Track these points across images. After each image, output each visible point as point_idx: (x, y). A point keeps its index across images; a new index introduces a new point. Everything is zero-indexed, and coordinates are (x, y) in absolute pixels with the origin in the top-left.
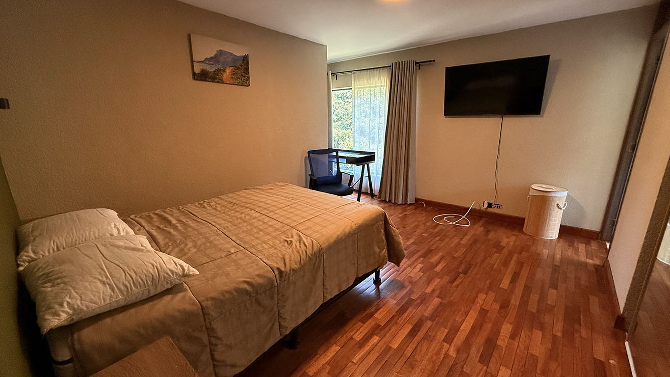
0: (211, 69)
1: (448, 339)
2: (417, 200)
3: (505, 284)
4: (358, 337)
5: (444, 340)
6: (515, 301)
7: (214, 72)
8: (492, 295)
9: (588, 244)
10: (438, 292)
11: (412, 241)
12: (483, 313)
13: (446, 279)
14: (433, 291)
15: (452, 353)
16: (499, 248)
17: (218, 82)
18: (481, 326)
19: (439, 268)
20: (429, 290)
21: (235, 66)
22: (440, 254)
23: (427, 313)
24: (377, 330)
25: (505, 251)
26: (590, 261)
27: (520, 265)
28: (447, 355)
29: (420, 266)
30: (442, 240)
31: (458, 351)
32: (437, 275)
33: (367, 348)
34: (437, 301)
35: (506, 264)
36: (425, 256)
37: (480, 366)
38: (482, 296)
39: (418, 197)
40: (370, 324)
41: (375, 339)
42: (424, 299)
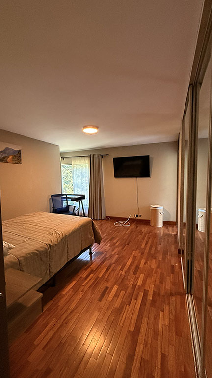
1: (122, 269)
2: (106, 217)
3: (143, 246)
4: (84, 276)
5: (120, 270)
6: (146, 251)
7: (3, 157)
8: (138, 251)
9: (173, 227)
10: (117, 253)
11: (105, 235)
12: (135, 257)
13: (120, 248)
14: (115, 253)
15: (123, 273)
16: (141, 233)
18: (134, 262)
19: (117, 244)
20: (113, 253)
21: (14, 155)
22: (118, 239)
23: (113, 262)
24: (92, 272)
25: (143, 234)
26: (173, 233)
27: (149, 238)
28: (121, 275)
29: (109, 244)
30: (118, 233)
31: (125, 272)
32: (117, 247)
33: (88, 279)
34: (117, 256)
35: (143, 239)
36: (111, 240)
37: (133, 275)
38: (134, 252)
39: (107, 215)
40: (89, 270)
41: (92, 275)
42: (111, 257)
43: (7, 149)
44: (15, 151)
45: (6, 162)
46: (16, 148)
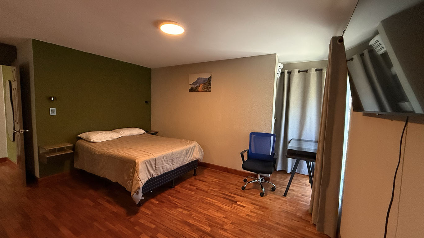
0: (194, 86)
7: (196, 87)
17: (197, 91)
21: (204, 83)
43: (199, 79)
44: (205, 80)
45: (198, 91)
46: (206, 76)
